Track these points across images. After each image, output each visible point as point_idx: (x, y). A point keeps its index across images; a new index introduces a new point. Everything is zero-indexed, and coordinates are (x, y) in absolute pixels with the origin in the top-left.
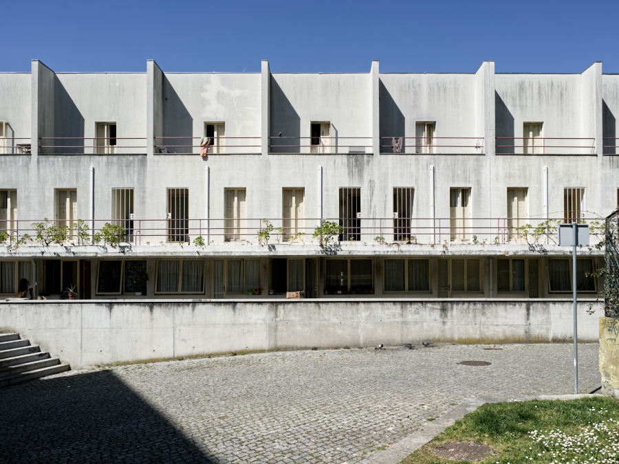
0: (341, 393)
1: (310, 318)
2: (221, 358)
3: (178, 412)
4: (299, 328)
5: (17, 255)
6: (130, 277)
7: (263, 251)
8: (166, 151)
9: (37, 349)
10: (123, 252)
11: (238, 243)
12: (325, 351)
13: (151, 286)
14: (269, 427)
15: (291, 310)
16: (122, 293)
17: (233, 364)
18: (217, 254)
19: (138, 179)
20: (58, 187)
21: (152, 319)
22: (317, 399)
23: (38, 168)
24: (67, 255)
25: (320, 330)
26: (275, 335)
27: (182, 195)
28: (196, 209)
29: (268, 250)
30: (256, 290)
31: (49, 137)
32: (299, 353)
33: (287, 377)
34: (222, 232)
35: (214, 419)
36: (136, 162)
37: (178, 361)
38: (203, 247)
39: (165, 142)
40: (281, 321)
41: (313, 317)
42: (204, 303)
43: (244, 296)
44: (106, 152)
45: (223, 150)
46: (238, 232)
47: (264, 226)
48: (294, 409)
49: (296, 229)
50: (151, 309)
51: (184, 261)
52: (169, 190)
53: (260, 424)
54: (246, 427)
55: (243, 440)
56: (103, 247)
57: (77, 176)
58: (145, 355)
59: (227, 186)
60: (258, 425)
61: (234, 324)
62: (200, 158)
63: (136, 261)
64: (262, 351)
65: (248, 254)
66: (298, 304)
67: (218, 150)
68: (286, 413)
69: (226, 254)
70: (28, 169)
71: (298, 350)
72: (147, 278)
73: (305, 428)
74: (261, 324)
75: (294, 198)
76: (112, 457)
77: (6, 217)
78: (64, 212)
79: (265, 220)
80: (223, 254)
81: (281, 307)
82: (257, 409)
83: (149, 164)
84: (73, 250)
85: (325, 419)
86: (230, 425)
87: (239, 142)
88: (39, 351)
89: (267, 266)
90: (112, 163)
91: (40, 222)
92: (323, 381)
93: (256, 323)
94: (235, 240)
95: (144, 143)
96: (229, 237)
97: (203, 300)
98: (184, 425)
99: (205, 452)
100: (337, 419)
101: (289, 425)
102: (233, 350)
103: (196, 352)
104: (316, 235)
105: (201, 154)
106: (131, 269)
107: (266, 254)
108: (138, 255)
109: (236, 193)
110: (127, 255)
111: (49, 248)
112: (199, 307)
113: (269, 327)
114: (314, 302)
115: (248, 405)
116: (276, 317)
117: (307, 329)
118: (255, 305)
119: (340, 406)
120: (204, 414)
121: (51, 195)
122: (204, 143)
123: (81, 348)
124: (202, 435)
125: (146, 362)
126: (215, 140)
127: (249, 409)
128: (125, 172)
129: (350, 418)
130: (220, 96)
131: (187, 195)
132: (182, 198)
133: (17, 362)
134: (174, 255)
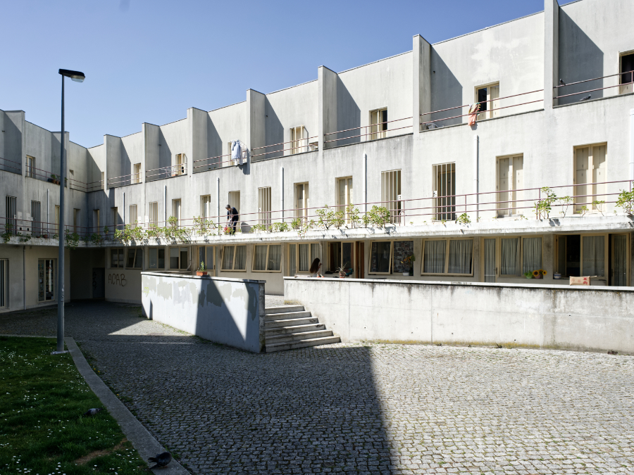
0: (625, 425)
1: (606, 311)
2: (482, 349)
3: (398, 405)
4: (588, 323)
5: (305, 238)
6: (399, 257)
7: (543, 227)
8: (432, 126)
9: (316, 321)
10: (388, 233)
11: (512, 218)
12: (628, 358)
13: (417, 266)
14: (489, 450)
15: (576, 300)
16: (391, 273)
17: (492, 357)
18: (484, 232)
19: (405, 160)
20: (338, 176)
21: (410, 301)
22: (580, 426)
23: (324, 161)
24: (342, 237)
25: (621, 329)
26: (553, 329)
27: (449, 171)
28: (464, 184)
29: (549, 225)
30: (536, 273)
31: (333, 132)
32: (586, 355)
33: (550, 386)
34: (494, 206)
35: (428, 423)
36: (403, 143)
37: (436, 346)
38: (468, 224)
39: (433, 116)
40: (561, 312)
41: (610, 311)
42: (464, 286)
43: (521, 280)
44: (379, 137)
45: (497, 114)
46: (514, 205)
47: (544, 196)
48: (537, 434)
49: (594, 196)
50: (410, 290)
51: (451, 241)
52: (435, 167)
53: (480, 443)
54: (460, 444)
55: (446, 460)
56: (371, 229)
57: (353, 164)
58: (403, 336)
59: (500, 154)
60: (476, 445)
61: (499, 312)
62: (468, 128)
63: (404, 242)
64: (535, 347)
65: (522, 231)
66: (587, 292)
67: (491, 114)
68: (522, 437)
69: (494, 232)
70: (316, 163)
71: (586, 351)
72: (413, 259)
73: (538, 466)
74: (534, 314)
75: (591, 159)
76: (309, 441)
77: (302, 207)
78: (343, 199)
79: (546, 189)
80: (491, 232)
81: (561, 295)
82: (486, 422)
83: (415, 142)
84: (347, 232)
85: (579, 460)
86: (443, 435)
87: (517, 100)
88: (318, 322)
89: (552, 245)
90: (382, 147)
91: (322, 209)
92: (603, 402)
93: (527, 313)
94: (510, 216)
95: (410, 122)
96: (502, 212)
97: (462, 283)
98: (394, 422)
99: (394, 463)
100: (599, 465)
101: (517, 456)
102: (498, 341)
103: (454, 338)
104: (621, 202)
105: (469, 122)
106: (399, 250)
107: (546, 230)
108: (402, 235)
109: (511, 160)
110: (392, 235)
111: (329, 231)
112: (459, 290)
113: (545, 318)
114: (613, 291)
115: (479, 414)
116: (555, 307)
117: (600, 325)
118: (525, 291)
119: (612, 446)
120: (422, 414)
121: (333, 184)
122: (473, 110)
123: (349, 323)
124: (405, 439)
125: (404, 343)
126: (488, 104)
127: (476, 420)
128: (393, 154)
129: (622, 469)
130: (494, 53)
131: (454, 170)
132: (449, 174)
133: (299, 330)
134: (437, 234)
